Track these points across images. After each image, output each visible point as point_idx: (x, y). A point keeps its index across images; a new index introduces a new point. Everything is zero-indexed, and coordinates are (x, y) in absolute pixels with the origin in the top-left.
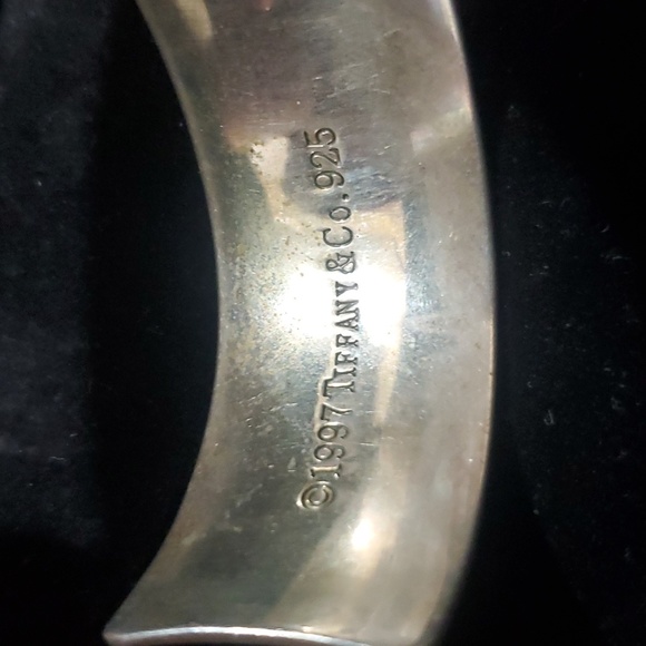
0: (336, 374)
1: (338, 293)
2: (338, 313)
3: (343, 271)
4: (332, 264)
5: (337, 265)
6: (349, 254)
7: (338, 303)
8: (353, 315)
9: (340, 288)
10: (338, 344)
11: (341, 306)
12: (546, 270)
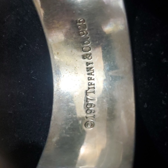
0: (89, 88)
1: (87, 65)
2: (88, 71)
3: (88, 59)
4: (85, 57)
5: (87, 57)
6: (90, 54)
7: (87, 68)
8: (92, 71)
9: (88, 64)
10: (89, 80)
11: (89, 69)
12: (145, 64)
